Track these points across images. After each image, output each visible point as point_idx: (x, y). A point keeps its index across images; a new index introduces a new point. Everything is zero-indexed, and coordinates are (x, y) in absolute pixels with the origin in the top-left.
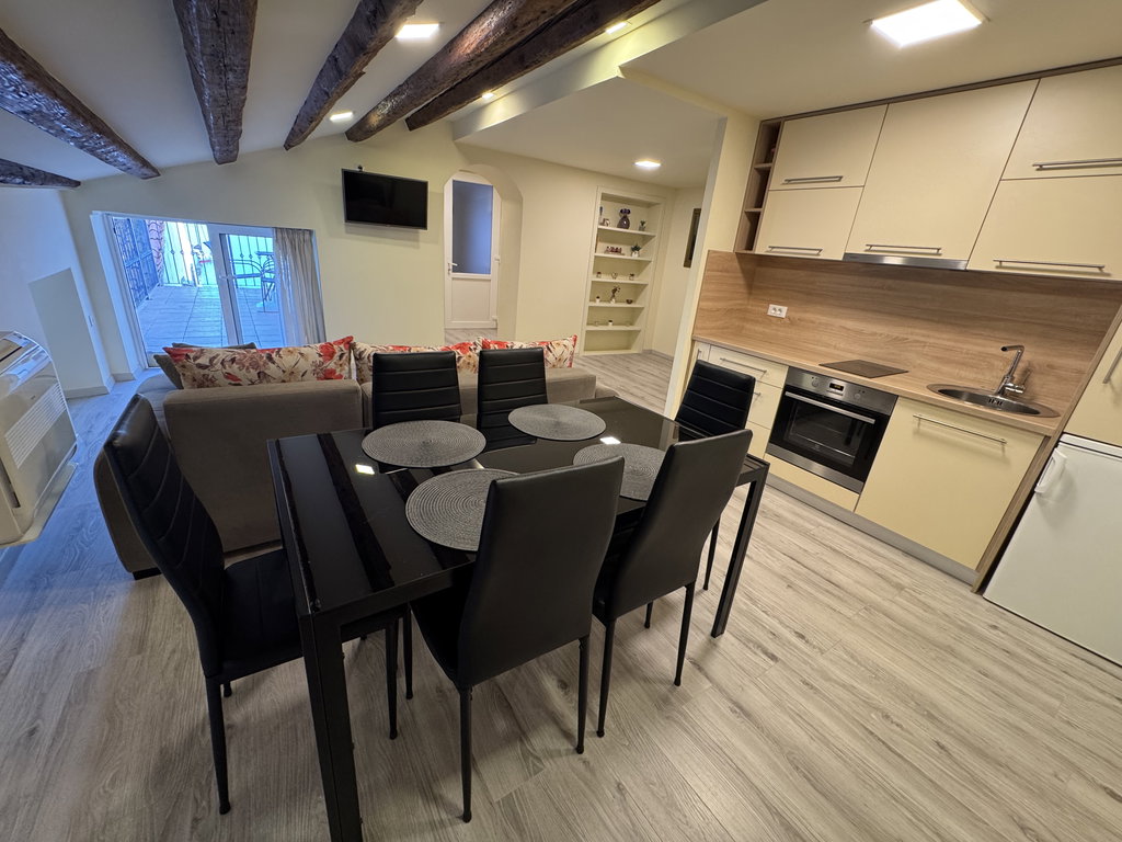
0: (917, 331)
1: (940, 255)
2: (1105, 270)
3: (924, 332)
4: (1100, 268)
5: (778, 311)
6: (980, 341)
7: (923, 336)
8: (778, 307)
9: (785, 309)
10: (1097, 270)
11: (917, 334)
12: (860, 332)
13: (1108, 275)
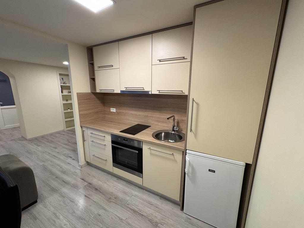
0: (149, 113)
1: (144, 90)
2: (183, 92)
3: (151, 113)
4: (182, 91)
5: (113, 110)
6: (165, 114)
7: (151, 114)
8: (113, 109)
9: (115, 109)
10: (181, 92)
11: (150, 114)
12: (136, 115)
13: (184, 93)
